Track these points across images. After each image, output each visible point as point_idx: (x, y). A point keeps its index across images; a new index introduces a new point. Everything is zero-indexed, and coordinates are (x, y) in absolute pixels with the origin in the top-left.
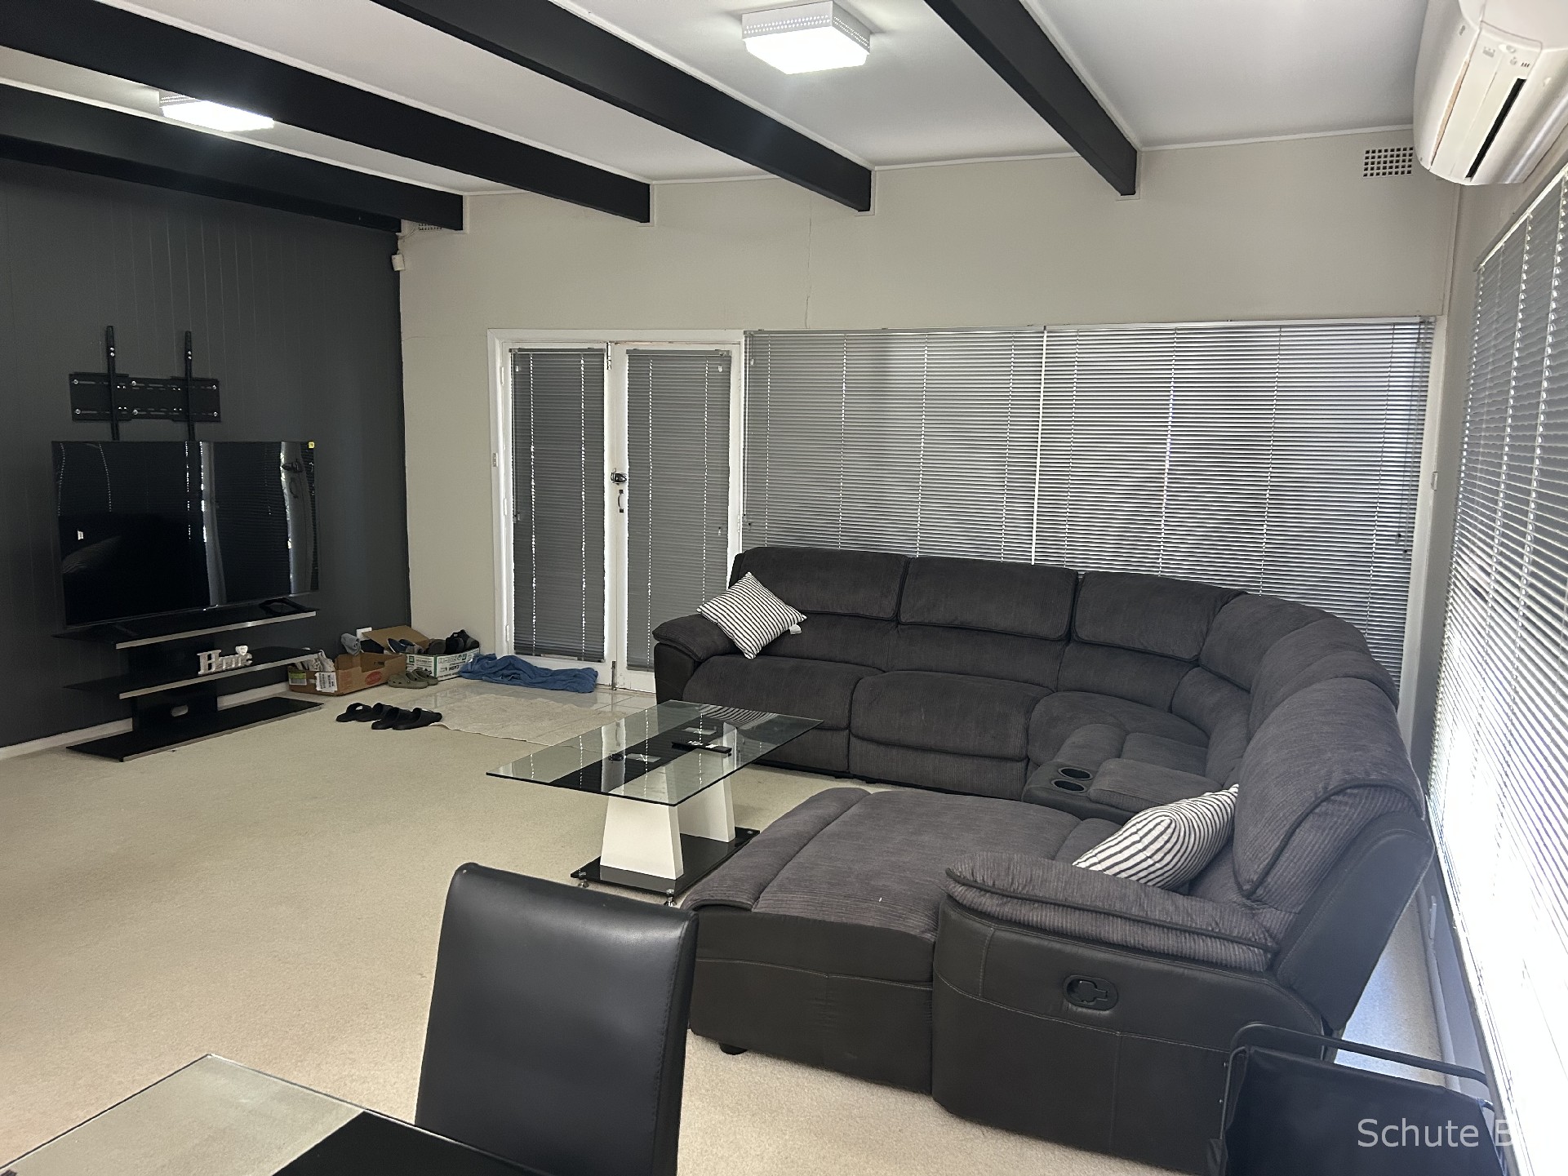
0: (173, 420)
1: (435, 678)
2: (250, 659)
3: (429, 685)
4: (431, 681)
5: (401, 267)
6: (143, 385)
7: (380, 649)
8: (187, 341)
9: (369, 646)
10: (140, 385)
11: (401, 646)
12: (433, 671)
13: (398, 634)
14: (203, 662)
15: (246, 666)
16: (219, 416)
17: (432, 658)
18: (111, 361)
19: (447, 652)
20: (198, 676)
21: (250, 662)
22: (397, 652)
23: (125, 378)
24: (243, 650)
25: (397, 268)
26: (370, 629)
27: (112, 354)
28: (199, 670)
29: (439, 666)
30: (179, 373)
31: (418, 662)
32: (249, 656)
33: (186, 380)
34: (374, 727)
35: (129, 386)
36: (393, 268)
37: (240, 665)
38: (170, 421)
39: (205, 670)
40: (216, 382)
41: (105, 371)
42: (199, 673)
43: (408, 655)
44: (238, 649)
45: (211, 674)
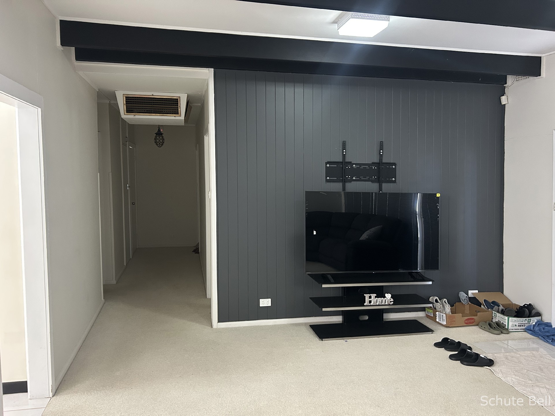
0: (372, 182)
1: (507, 329)
2: (392, 302)
3: (502, 333)
4: (504, 331)
5: (505, 102)
6: (359, 166)
7: (479, 304)
8: (381, 146)
9: (473, 300)
10: (356, 166)
11: (491, 305)
12: (507, 325)
13: (491, 297)
14: (367, 300)
15: (389, 305)
16: (395, 180)
17: (506, 318)
18: (344, 156)
19: (516, 316)
20: (364, 306)
21: (392, 303)
22: (488, 308)
23: (350, 163)
24: (388, 296)
25: (503, 103)
26: (477, 291)
27: (344, 153)
28: (365, 303)
29: (510, 324)
30: (376, 160)
31: (499, 317)
32: (392, 300)
33: (379, 164)
34: (451, 357)
35: (352, 167)
36: (501, 103)
37: (386, 303)
38: (371, 182)
39: (367, 303)
40: (395, 164)
41: (342, 161)
42: (365, 304)
43: (494, 312)
44: (386, 295)
45: (371, 306)
